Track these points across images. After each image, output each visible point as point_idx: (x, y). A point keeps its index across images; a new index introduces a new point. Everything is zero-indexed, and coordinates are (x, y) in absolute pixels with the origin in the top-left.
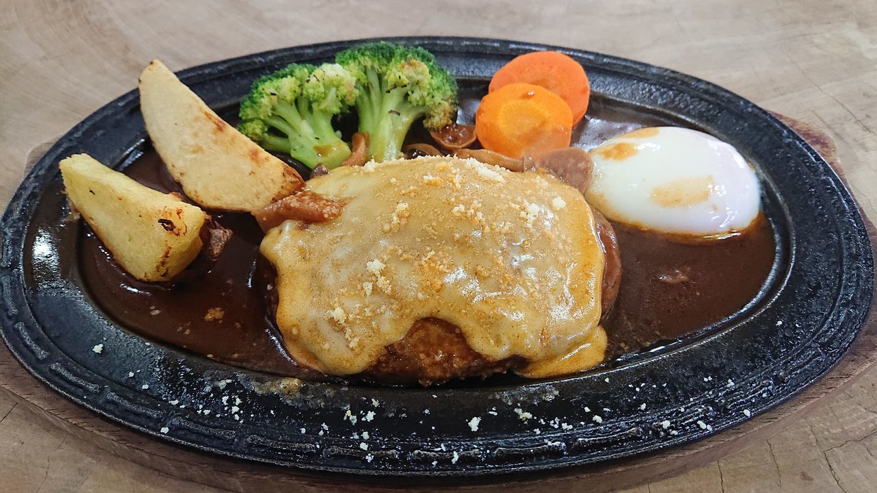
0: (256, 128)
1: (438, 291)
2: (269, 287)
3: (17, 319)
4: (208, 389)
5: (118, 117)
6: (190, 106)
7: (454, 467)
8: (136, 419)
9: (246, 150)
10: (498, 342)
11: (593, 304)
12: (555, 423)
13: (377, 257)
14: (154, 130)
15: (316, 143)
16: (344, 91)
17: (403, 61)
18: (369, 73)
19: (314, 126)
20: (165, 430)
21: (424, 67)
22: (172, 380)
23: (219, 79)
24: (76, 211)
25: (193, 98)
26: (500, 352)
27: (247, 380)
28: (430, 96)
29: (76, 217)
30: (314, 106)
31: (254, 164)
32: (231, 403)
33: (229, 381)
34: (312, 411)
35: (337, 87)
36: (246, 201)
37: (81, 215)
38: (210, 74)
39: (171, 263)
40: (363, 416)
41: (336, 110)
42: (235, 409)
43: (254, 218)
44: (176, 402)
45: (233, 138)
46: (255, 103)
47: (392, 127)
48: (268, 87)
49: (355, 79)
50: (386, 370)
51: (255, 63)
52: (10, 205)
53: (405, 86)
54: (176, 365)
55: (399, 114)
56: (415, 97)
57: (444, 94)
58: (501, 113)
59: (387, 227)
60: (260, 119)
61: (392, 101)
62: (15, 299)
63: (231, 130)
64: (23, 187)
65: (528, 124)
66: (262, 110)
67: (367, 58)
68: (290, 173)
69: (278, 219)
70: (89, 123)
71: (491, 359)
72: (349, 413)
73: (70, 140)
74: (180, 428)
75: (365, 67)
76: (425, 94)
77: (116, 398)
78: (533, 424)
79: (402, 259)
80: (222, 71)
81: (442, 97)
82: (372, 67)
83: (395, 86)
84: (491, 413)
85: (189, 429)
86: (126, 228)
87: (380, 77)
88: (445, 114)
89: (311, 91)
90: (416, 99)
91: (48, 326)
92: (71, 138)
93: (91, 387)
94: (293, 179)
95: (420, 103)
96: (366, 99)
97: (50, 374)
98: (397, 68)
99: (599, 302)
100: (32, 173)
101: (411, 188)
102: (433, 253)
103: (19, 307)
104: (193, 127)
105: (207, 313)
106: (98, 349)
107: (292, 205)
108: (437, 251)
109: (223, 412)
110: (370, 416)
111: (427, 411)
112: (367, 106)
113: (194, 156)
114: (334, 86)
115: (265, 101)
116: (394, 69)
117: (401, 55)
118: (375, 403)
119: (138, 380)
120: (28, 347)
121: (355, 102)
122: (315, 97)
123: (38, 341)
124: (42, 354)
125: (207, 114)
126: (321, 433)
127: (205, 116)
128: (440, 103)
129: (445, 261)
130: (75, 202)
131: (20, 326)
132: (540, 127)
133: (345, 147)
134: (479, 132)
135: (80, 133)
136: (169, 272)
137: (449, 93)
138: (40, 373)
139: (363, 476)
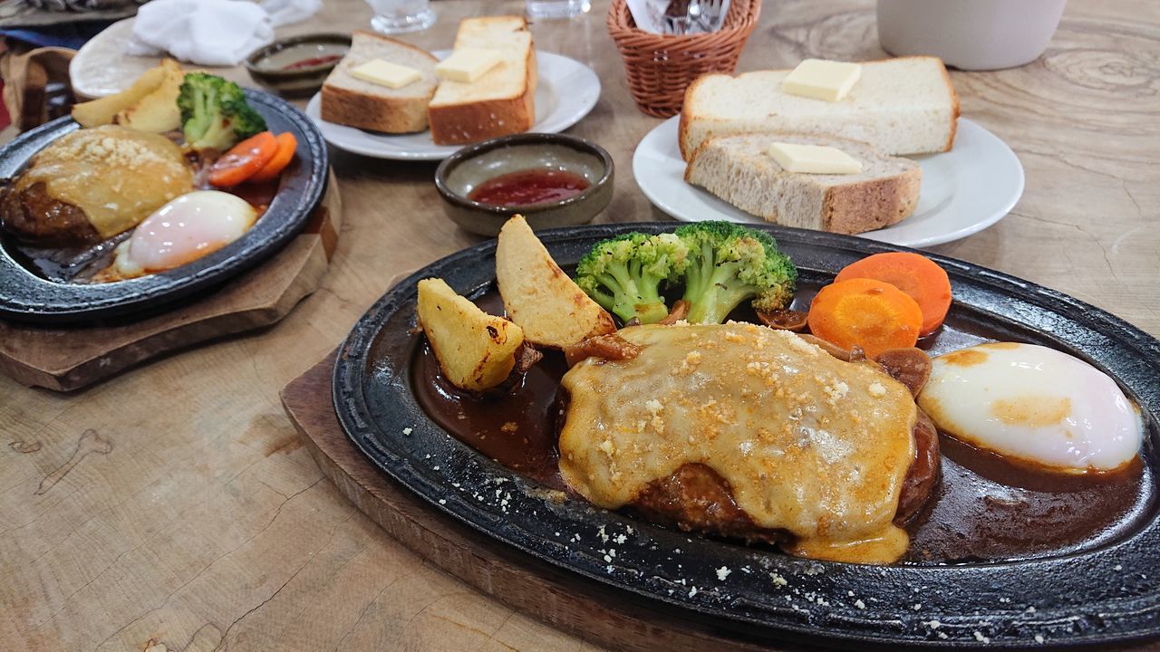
0: (589, 282)
1: (712, 438)
2: (561, 412)
3: (350, 395)
4: (487, 481)
5: (475, 260)
6: (537, 255)
7: (689, 600)
8: (423, 488)
9: (573, 294)
10: (768, 508)
11: (888, 499)
12: (811, 596)
13: (658, 398)
14: (501, 274)
15: (638, 301)
16: (674, 258)
17: (739, 238)
18: (704, 247)
19: (640, 287)
20: (443, 502)
21: (760, 247)
22: (459, 469)
23: (567, 241)
24: (421, 325)
25: (541, 248)
26: (768, 519)
27: (521, 483)
28: (763, 276)
29: (420, 330)
30: (644, 269)
31: (576, 307)
32: (502, 496)
33: (506, 480)
34: (570, 521)
35: (669, 254)
36: (561, 338)
37: (424, 329)
38: (561, 236)
39: (487, 371)
40: (614, 538)
41: (664, 275)
42: (504, 502)
43: (564, 353)
44: (458, 485)
45: (565, 284)
46: (592, 260)
47: (715, 299)
48: (607, 247)
49: (688, 249)
50: (647, 503)
51: (603, 231)
52: (369, 311)
53: (736, 261)
54: (467, 457)
55: (726, 288)
56: (746, 274)
57: (779, 277)
58: (840, 305)
59: (675, 371)
60: (593, 275)
61: (722, 275)
62: (353, 379)
63: (565, 277)
64: (382, 300)
65: (868, 319)
66: (595, 267)
67: (704, 233)
68: (604, 317)
69: (582, 355)
70: (450, 260)
71: (756, 522)
72: (602, 531)
73: (431, 271)
74: (456, 503)
75: (702, 241)
76: (758, 273)
77: (410, 469)
78: (785, 590)
79: (681, 402)
80: (572, 235)
81: (776, 279)
82: (708, 241)
83: (726, 261)
84: (743, 569)
85: (462, 506)
86: (458, 339)
87: (715, 252)
88: (776, 297)
89: (643, 254)
90: (746, 277)
91: (372, 406)
92: (433, 269)
93: (394, 458)
94: (606, 323)
95: (751, 282)
96: (696, 271)
97: (363, 441)
98: (731, 244)
99: (897, 499)
100: (393, 290)
101: (710, 341)
102: (715, 402)
103: (354, 387)
104: (534, 273)
105: (504, 424)
106: (407, 431)
107: (597, 342)
108: (719, 402)
109: (494, 502)
110: (622, 539)
111: (678, 551)
112: (697, 276)
113: (529, 297)
114: (666, 252)
115: (601, 258)
116: (728, 245)
117: (738, 233)
118: (630, 530)
119: (432, 462)
120: (352, 417)
121: (685, 271)
122: (646, 260)
123: (361, 414)
124: (361, 424)
125: (548, 262)
126: (573, 540)
127: (546, 264)
128: (772, 286)
129: (725, 412)
130: (422, 317)
131: (351, 401)
132: (882, 324)
133: (664, 309)
134: (811, 319)
135: (440, 266)
136: (483, 379)
137: (786, 277)
138: (356, 438)
139: (600, 582)
